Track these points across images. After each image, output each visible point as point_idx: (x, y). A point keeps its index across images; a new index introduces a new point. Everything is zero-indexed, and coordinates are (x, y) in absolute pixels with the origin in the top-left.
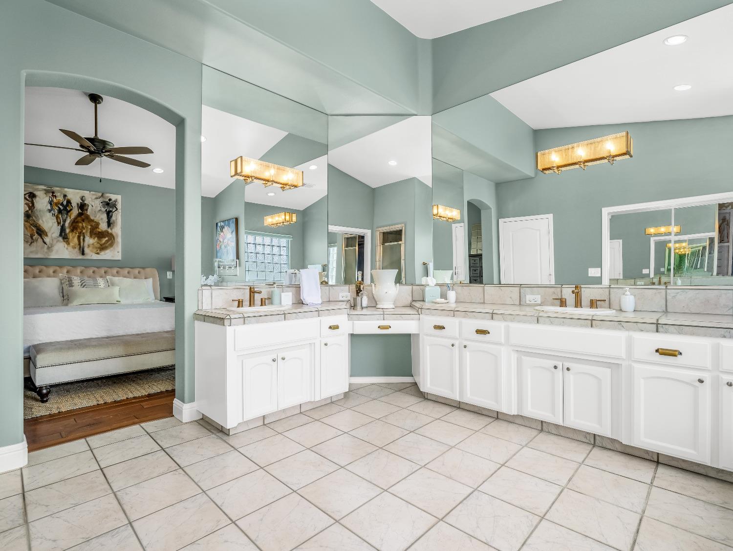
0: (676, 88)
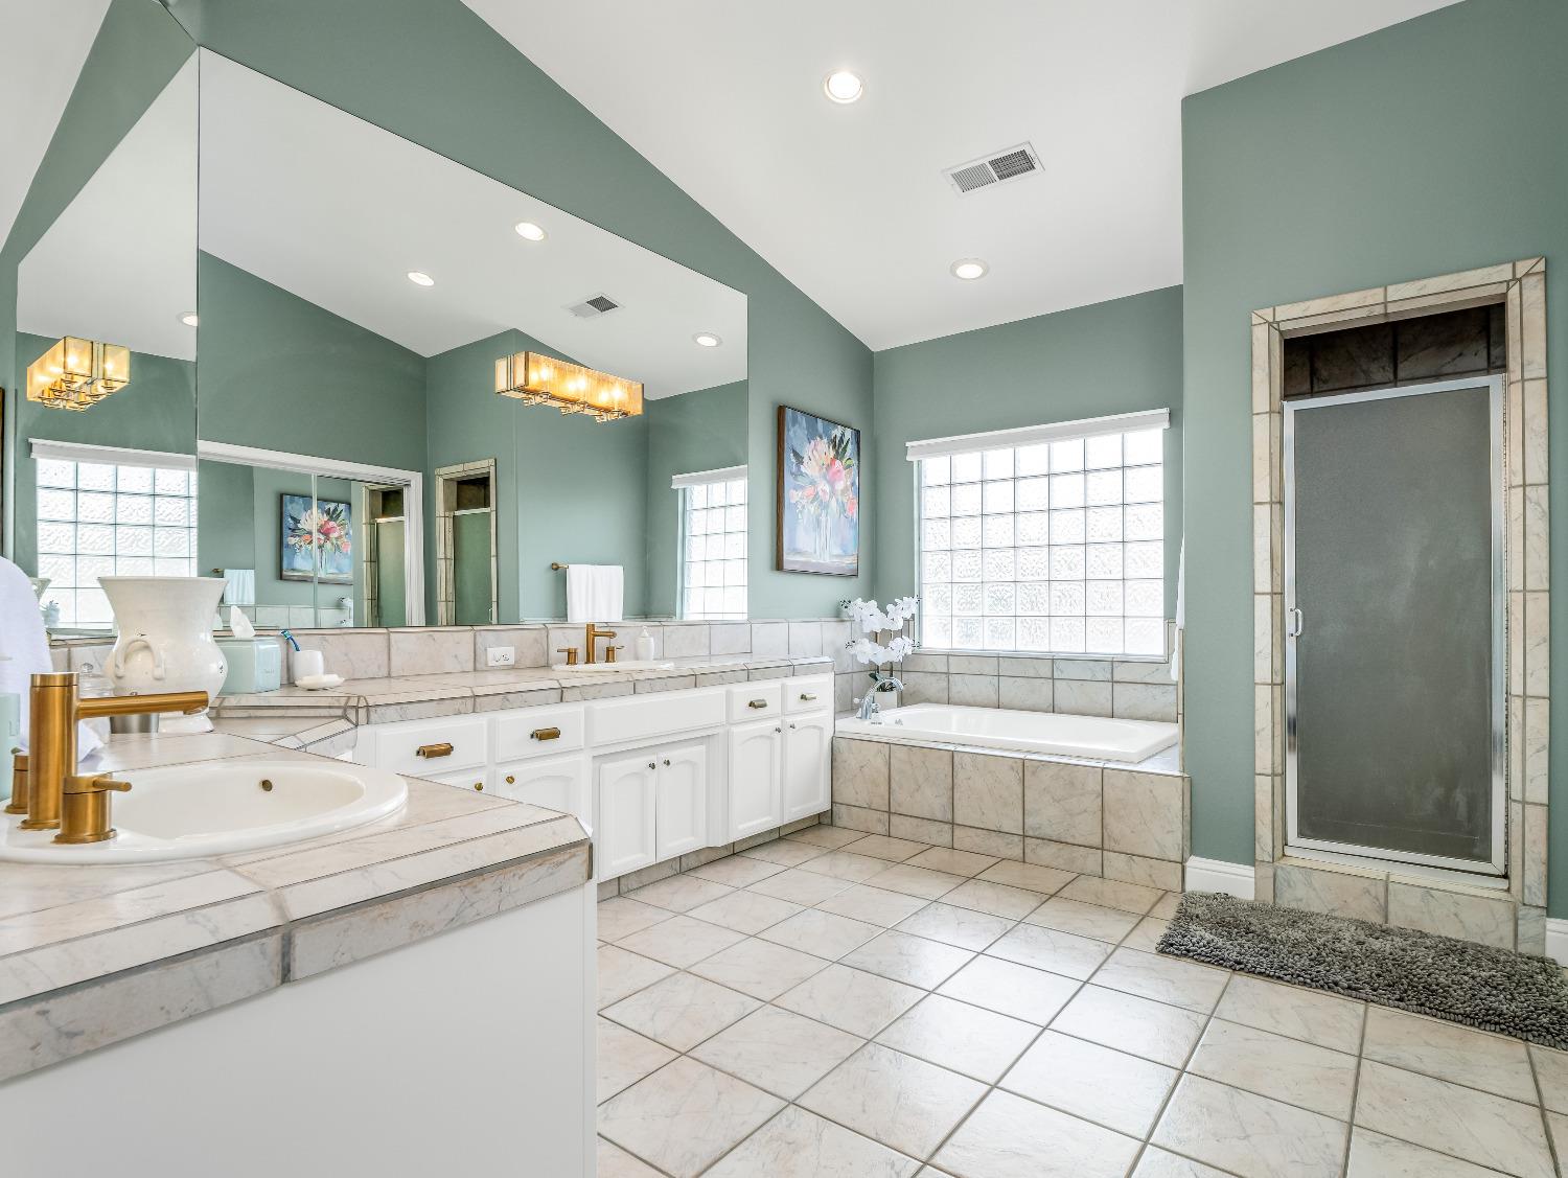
0: (412, 276)
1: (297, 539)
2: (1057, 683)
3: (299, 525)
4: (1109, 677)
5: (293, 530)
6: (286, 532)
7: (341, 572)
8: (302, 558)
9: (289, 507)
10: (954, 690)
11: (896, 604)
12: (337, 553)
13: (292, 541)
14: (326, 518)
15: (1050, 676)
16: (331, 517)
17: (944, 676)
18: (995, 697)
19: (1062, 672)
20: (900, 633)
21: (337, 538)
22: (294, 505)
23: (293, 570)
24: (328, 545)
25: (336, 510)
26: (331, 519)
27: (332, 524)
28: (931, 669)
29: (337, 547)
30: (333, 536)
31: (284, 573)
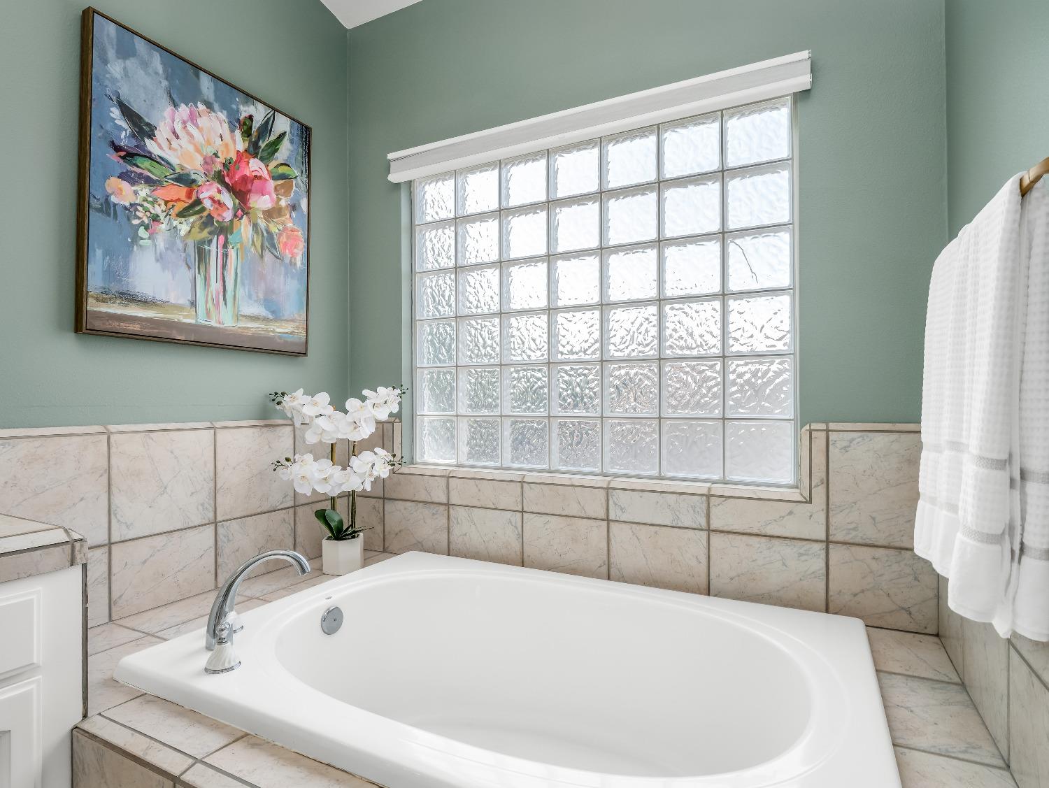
1: (144, 191)
2: (613, 526)
3: (150, 145)
4: (704, 523)
5: (129, 156)
6: (101, 154)
7: (277, 316)
8: (160, 258)
9: (116, 68)
10: (456, 532)
11: (364, 399)
12: (268, 256)
13: (124, 193)
14: (241, 144)
15: (604, 516)
16: (255, 145)
17: (442, 508)
18: (516, 545)
19: (622, 509)
20: (368, 445)
21: (269, 214)
22: (131, 63)
23: (128, 298)
24: (244, 229)
25: (266, 128)
26: (253, 151)
27: (255, 165)
28: (423, 497)
29: (269, 243)
30: (261, 202)
31: (92, 305)
